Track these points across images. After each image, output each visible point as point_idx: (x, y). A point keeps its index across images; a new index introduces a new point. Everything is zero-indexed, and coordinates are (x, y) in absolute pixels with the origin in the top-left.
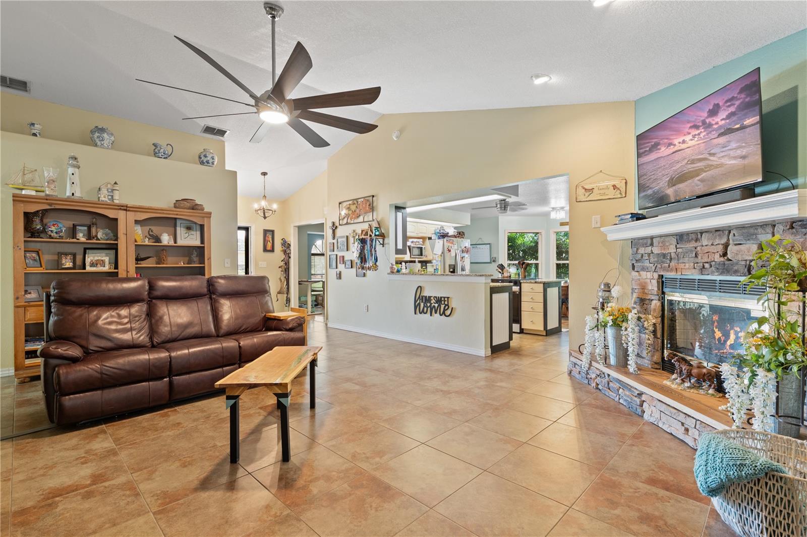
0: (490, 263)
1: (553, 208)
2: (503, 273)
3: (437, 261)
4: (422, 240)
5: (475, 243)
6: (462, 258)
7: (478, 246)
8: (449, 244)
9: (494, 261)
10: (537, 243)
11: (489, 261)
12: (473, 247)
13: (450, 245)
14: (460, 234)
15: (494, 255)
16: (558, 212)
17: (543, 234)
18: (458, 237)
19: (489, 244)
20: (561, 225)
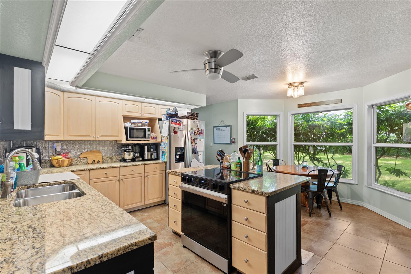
0: (230, 144)
1: (290, 84)
2: (222, 162)
3: (164, 144)
4: (148, 121)
5: (218, 126)
6: (194, 140)
7: (221, 128)
8: (175, 126)
9: (233, 142)
10: (275, 125)
11: (229, 142)
12: (216, 129)
13: (177, 126)
14: (192, 115)
15: (234, 137)
16: (296, 90)
17: (281, 116)
18: (191, 118)
19: (230, 126)
20: (298, 107)
